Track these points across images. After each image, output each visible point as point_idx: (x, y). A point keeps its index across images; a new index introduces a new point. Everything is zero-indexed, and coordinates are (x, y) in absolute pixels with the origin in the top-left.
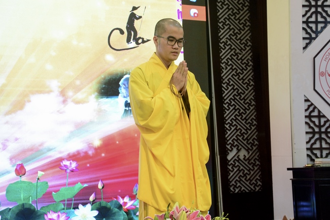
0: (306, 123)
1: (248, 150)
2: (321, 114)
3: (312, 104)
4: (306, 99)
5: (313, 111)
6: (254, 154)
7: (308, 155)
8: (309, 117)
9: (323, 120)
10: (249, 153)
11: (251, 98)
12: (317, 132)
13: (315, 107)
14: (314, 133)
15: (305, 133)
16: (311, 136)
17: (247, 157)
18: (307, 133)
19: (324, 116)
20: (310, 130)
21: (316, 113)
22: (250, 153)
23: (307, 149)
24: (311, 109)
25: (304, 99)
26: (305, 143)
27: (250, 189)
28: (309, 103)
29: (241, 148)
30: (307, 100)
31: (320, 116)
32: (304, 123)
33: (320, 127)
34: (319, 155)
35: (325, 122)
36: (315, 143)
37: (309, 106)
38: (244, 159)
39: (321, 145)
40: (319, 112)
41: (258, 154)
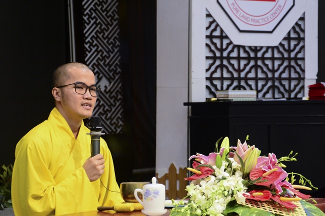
0: (207, 45)
1: (109, 80)
2: (224, 35)
3: (214, 21)
4: (208, 13)
5: (215, 30)
6: (116, 85)
7: (207, 87)
8: (210, 37)
9: (225, 42)
10: (110, 83)
11: (114, 10)
12: (218, 58)
13: (217, 25)
14: (214, 58)
15: (205, 58)
16: (211, 61)
17: (109, 88)
18: (207, 58)
19: (227, 37)
20: (211, 55)
21: (217, 33)
22: (112, 84)
23: (207, 79)
24: (213, 27)
25: (205, 13)
26: (205, 71)
27: (110, 131)
28: (211, 20)
29: (102, 77)
30: (209, 15)
31: (223, 37)
32: (205, 45)
33: (222, 50)
34: (219, 87)
35: (228, 45)
36: (215, 71)
37: (211, 23)
38: (105, 91)
39: (222, 74)
40: (222, 31)
41: (120, 85)
